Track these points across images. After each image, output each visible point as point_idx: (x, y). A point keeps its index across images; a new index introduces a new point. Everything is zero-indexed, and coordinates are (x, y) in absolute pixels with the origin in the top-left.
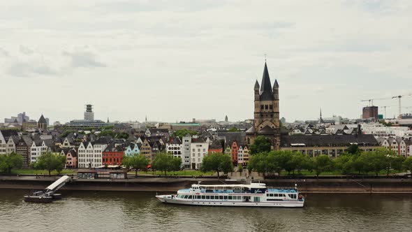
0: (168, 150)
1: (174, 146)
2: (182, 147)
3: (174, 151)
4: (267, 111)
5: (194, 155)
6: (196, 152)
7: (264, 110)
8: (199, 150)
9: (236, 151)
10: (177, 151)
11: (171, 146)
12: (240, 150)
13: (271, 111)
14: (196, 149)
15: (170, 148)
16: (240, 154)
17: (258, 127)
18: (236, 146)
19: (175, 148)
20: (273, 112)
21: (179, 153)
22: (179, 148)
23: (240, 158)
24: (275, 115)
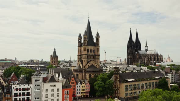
0: (14, 92)
1: (22, 86)
2: (32, 88)
3: (22, 92)
4: (91, 54)
5: (47, 96)
6: (50, 93)
7: (89, 53)
8: (53, 90)
9: (74, 86)
10: (26, 92)
11: (18, 87)
12: (79, 85)
13: (94, 54)
14: (50, 89)
15: (17, 90)
16: (78, 88)
17: (86, 65)
18: (74, 81)
19: (24, 89)
20: (95, 55)
21: (28, 94)
22: (28, 89)
23: (78, 91)
24: (97, 57)
